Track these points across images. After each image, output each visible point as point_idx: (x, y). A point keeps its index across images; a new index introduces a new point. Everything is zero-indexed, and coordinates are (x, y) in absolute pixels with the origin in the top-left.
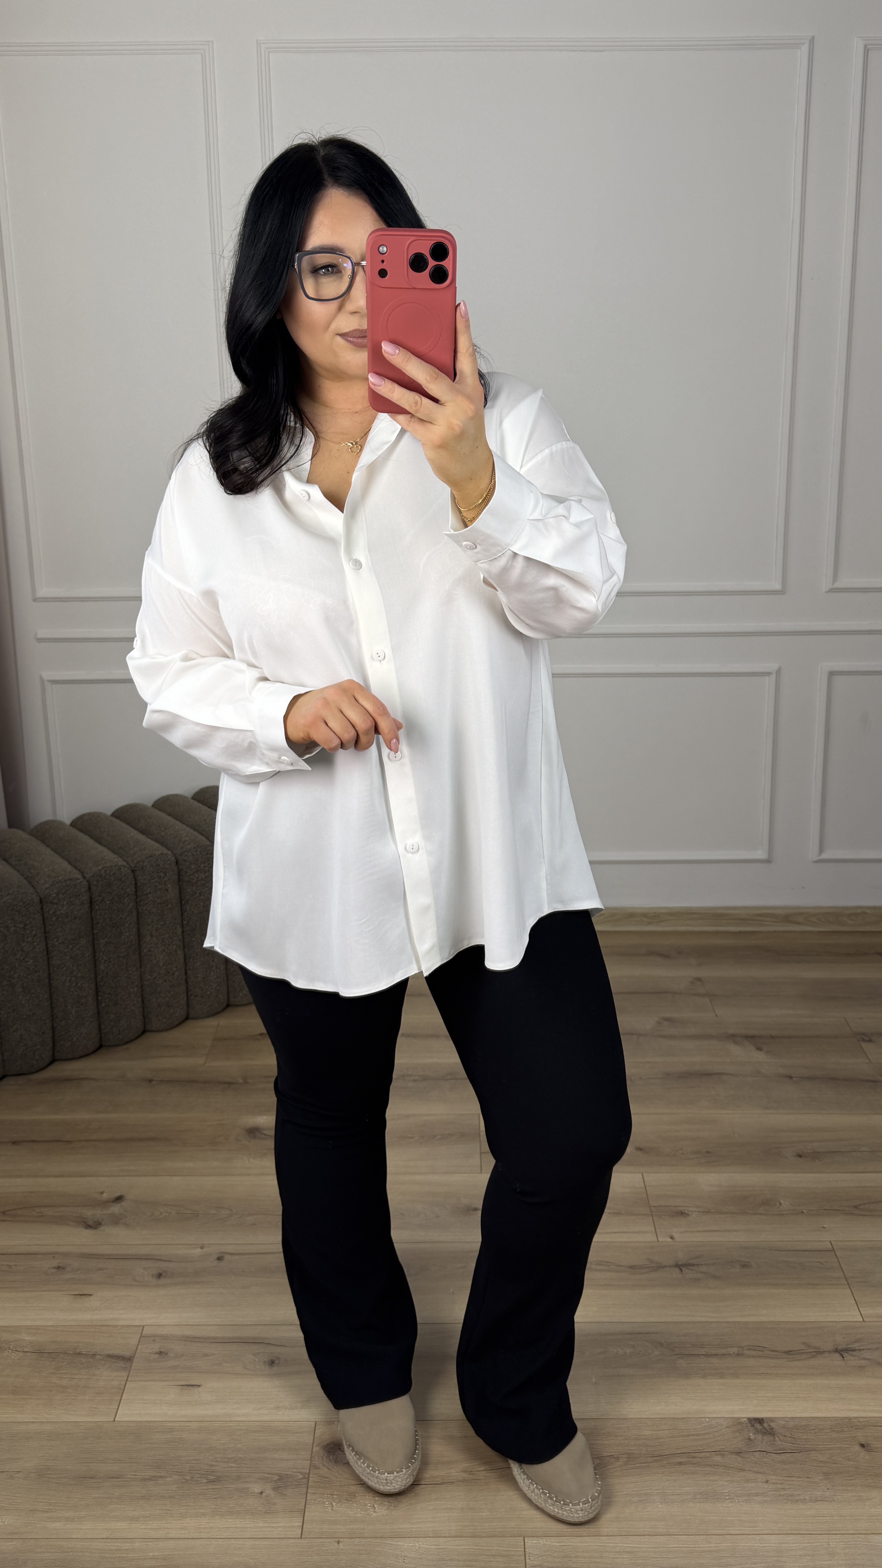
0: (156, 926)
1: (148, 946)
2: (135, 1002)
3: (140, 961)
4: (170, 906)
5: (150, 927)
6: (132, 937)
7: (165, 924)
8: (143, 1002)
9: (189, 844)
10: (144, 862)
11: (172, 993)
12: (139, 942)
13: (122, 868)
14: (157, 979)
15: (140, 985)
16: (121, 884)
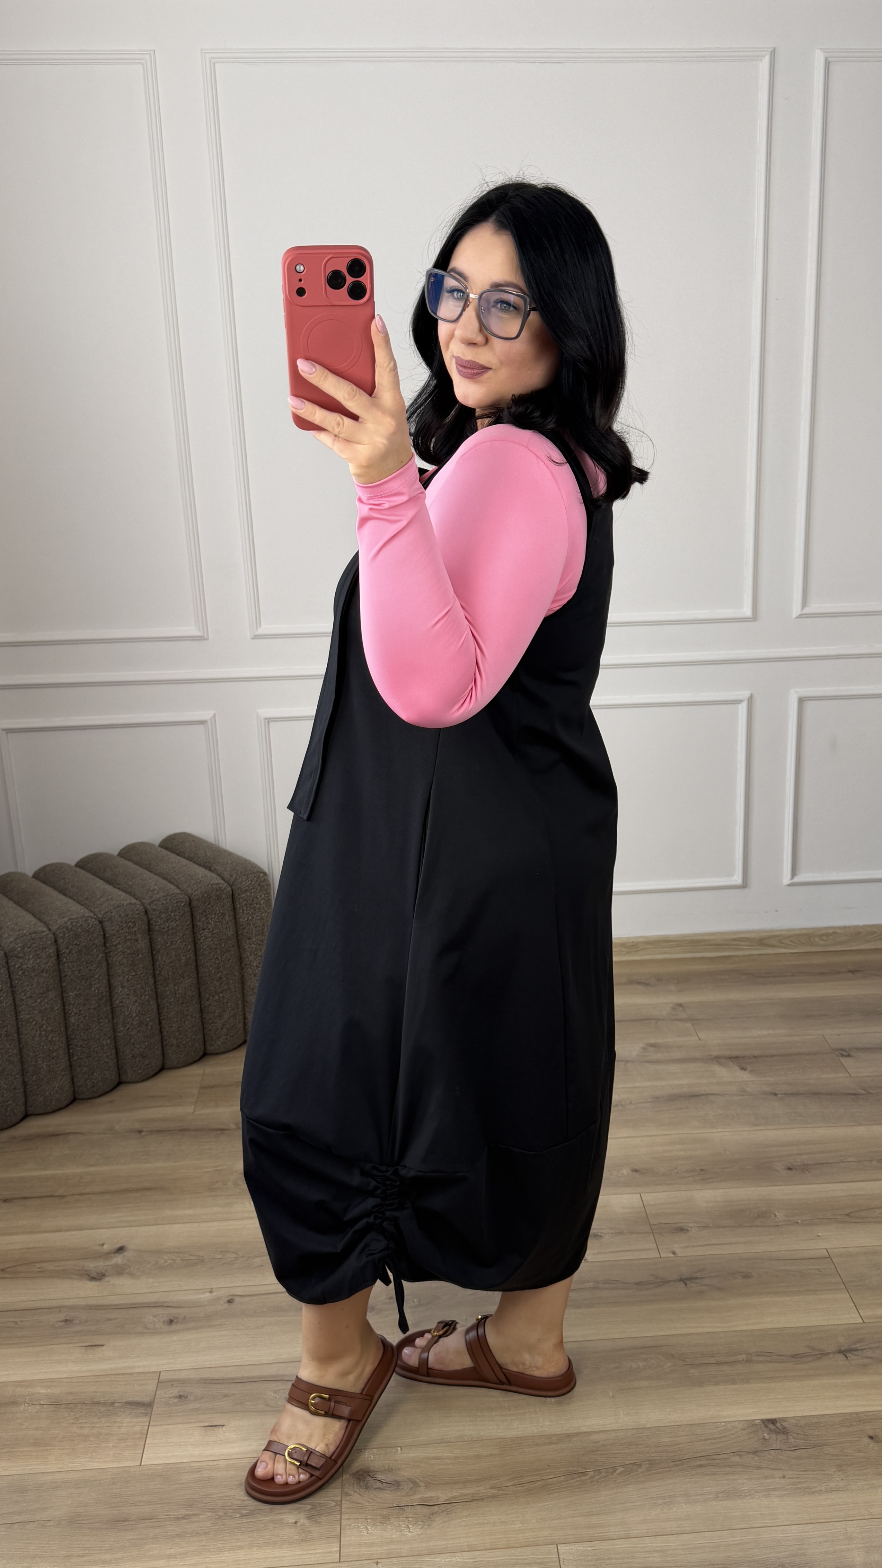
0: (127, 977)
1: (120, 997)
2: (109, 1054)
3: (112, 1012)
4: (140, 956)
5: (121, 978)
6: (102, 989)
7: (136, 974)
8: (117, 1053)
9: (158, 893)
10: (112, 912)
11: (146, 1043)
12: (111, 993)
13: (90, 919)
14: (130, 1030)
15: (112, 1037)
16: (89, 935)
